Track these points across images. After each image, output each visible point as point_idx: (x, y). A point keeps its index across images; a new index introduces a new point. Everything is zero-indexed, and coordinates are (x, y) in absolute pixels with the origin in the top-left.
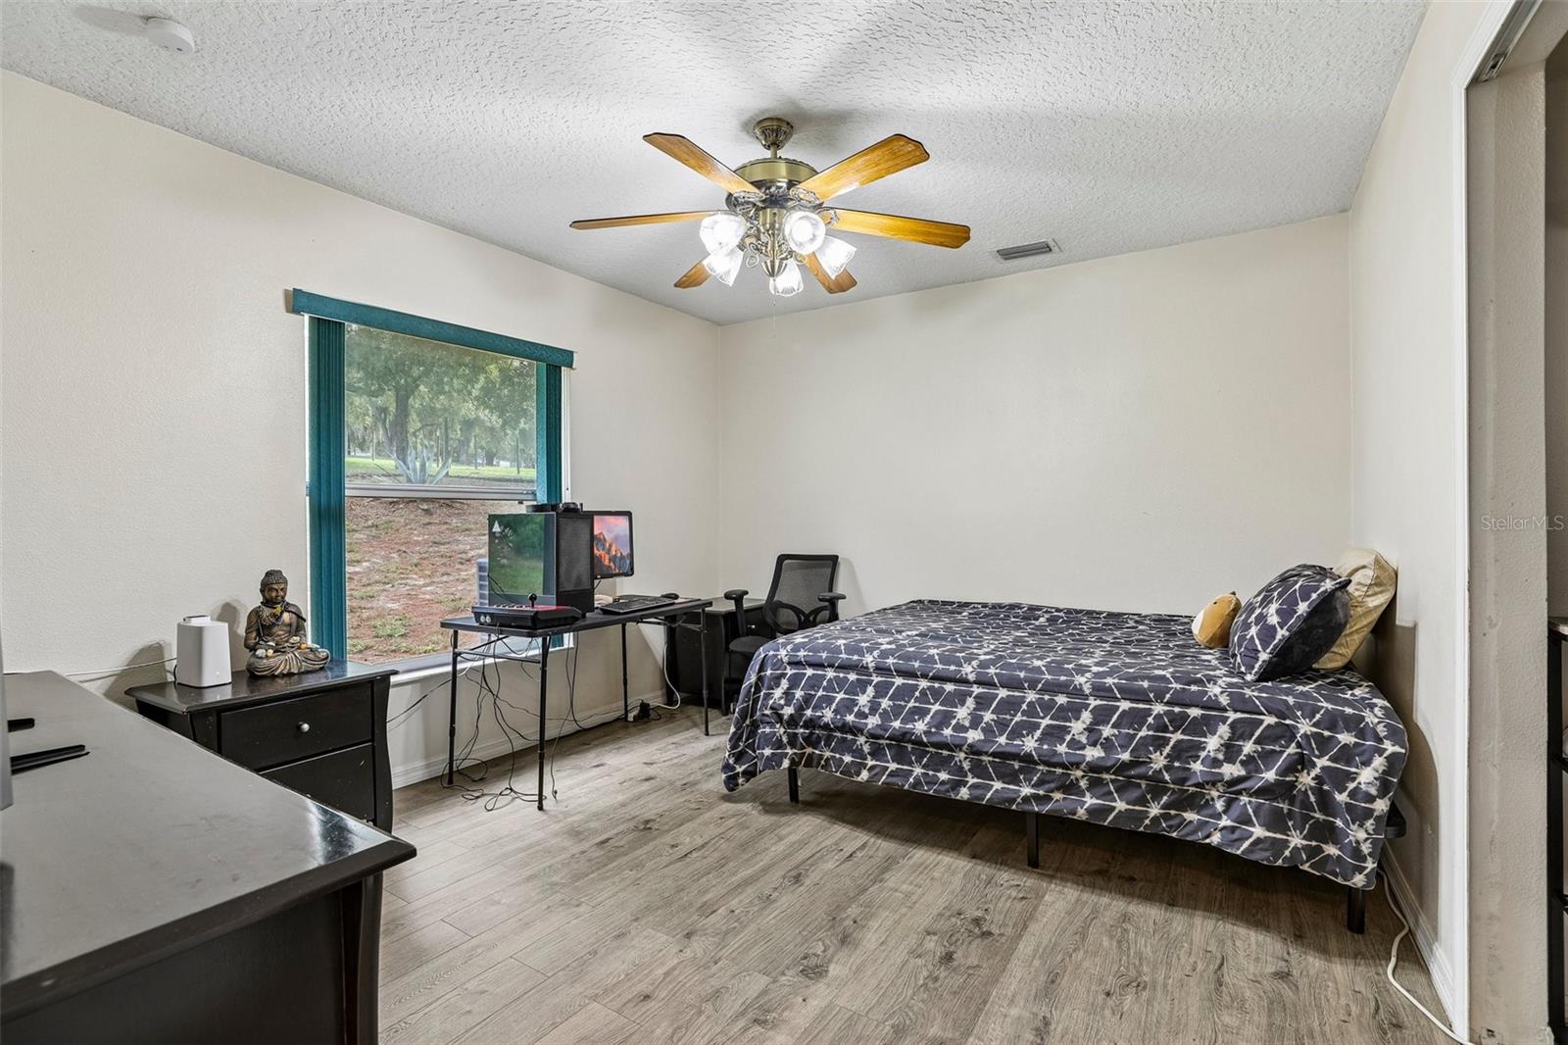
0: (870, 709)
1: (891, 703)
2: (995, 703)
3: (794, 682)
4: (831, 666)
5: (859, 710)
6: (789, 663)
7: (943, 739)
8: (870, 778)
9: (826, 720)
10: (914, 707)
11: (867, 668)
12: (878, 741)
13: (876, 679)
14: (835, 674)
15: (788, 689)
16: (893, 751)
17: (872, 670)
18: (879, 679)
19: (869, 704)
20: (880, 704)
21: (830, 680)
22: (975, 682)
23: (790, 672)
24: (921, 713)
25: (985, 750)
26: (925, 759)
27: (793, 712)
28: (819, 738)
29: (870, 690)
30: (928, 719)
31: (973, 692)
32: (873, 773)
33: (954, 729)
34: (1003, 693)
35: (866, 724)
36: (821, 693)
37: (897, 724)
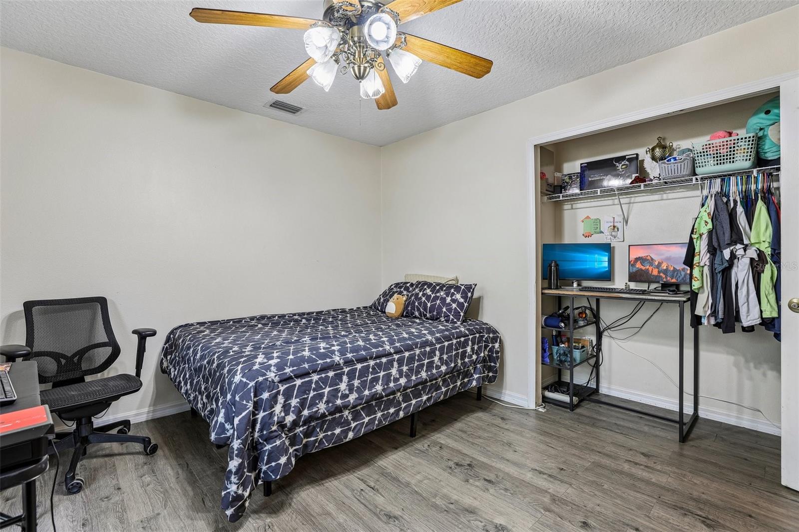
0: (349, 391)
1: (359, 381)
2: (405, 360)
3: (288, 395)
4: (314, 372)
5: (342, 394)
6: (281, 382)
7: (392, 389)
8: (355, 435)
9: (321, 411)
10: (372, 378)
11: (339, 364)
12: (356, 409)
13: (346, 370)
14: (319, 376)
15: (285, 402)
16: (365, 410)
17: (342, 365)
18: (348, 369)
19: (347, 387)
20: (353, 385)
21: (316, 382)
22: (394, 353)
23: (282, 388)
24: (376, 380)
25: (410, 386)
26: (383, 406)
27: (295, 417)
28: (314, 428)
29: (345, 378)
30: (380, 382)
31: (395, 358)
32: (356, 431)
33: (394, 382)
34: (407, 354)
35: (349, 401)
36: (312, 394)
37: (367, 392)
